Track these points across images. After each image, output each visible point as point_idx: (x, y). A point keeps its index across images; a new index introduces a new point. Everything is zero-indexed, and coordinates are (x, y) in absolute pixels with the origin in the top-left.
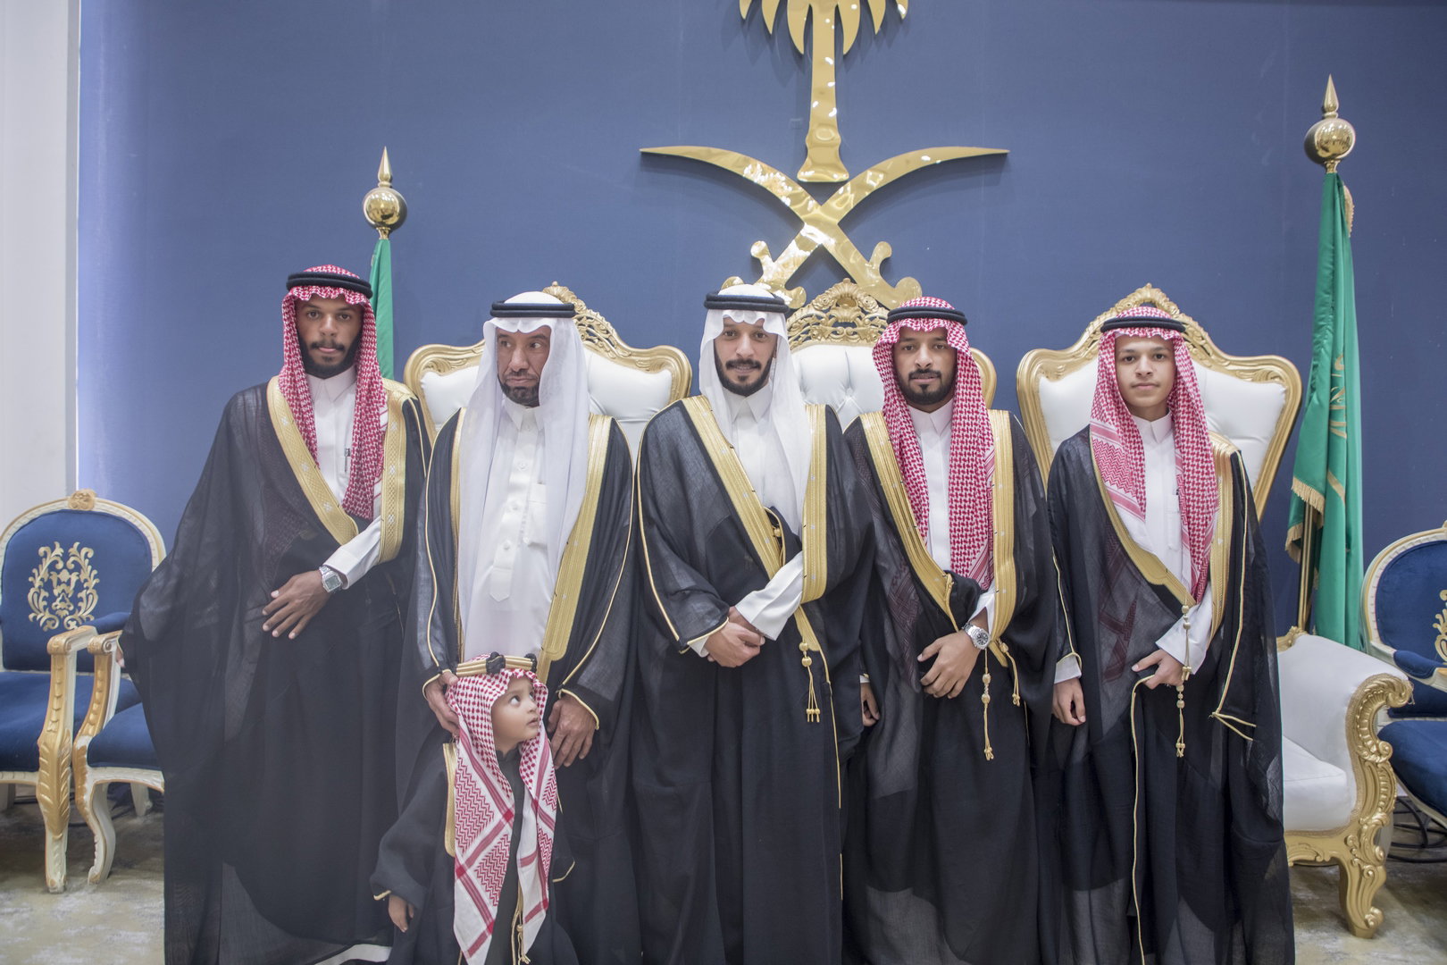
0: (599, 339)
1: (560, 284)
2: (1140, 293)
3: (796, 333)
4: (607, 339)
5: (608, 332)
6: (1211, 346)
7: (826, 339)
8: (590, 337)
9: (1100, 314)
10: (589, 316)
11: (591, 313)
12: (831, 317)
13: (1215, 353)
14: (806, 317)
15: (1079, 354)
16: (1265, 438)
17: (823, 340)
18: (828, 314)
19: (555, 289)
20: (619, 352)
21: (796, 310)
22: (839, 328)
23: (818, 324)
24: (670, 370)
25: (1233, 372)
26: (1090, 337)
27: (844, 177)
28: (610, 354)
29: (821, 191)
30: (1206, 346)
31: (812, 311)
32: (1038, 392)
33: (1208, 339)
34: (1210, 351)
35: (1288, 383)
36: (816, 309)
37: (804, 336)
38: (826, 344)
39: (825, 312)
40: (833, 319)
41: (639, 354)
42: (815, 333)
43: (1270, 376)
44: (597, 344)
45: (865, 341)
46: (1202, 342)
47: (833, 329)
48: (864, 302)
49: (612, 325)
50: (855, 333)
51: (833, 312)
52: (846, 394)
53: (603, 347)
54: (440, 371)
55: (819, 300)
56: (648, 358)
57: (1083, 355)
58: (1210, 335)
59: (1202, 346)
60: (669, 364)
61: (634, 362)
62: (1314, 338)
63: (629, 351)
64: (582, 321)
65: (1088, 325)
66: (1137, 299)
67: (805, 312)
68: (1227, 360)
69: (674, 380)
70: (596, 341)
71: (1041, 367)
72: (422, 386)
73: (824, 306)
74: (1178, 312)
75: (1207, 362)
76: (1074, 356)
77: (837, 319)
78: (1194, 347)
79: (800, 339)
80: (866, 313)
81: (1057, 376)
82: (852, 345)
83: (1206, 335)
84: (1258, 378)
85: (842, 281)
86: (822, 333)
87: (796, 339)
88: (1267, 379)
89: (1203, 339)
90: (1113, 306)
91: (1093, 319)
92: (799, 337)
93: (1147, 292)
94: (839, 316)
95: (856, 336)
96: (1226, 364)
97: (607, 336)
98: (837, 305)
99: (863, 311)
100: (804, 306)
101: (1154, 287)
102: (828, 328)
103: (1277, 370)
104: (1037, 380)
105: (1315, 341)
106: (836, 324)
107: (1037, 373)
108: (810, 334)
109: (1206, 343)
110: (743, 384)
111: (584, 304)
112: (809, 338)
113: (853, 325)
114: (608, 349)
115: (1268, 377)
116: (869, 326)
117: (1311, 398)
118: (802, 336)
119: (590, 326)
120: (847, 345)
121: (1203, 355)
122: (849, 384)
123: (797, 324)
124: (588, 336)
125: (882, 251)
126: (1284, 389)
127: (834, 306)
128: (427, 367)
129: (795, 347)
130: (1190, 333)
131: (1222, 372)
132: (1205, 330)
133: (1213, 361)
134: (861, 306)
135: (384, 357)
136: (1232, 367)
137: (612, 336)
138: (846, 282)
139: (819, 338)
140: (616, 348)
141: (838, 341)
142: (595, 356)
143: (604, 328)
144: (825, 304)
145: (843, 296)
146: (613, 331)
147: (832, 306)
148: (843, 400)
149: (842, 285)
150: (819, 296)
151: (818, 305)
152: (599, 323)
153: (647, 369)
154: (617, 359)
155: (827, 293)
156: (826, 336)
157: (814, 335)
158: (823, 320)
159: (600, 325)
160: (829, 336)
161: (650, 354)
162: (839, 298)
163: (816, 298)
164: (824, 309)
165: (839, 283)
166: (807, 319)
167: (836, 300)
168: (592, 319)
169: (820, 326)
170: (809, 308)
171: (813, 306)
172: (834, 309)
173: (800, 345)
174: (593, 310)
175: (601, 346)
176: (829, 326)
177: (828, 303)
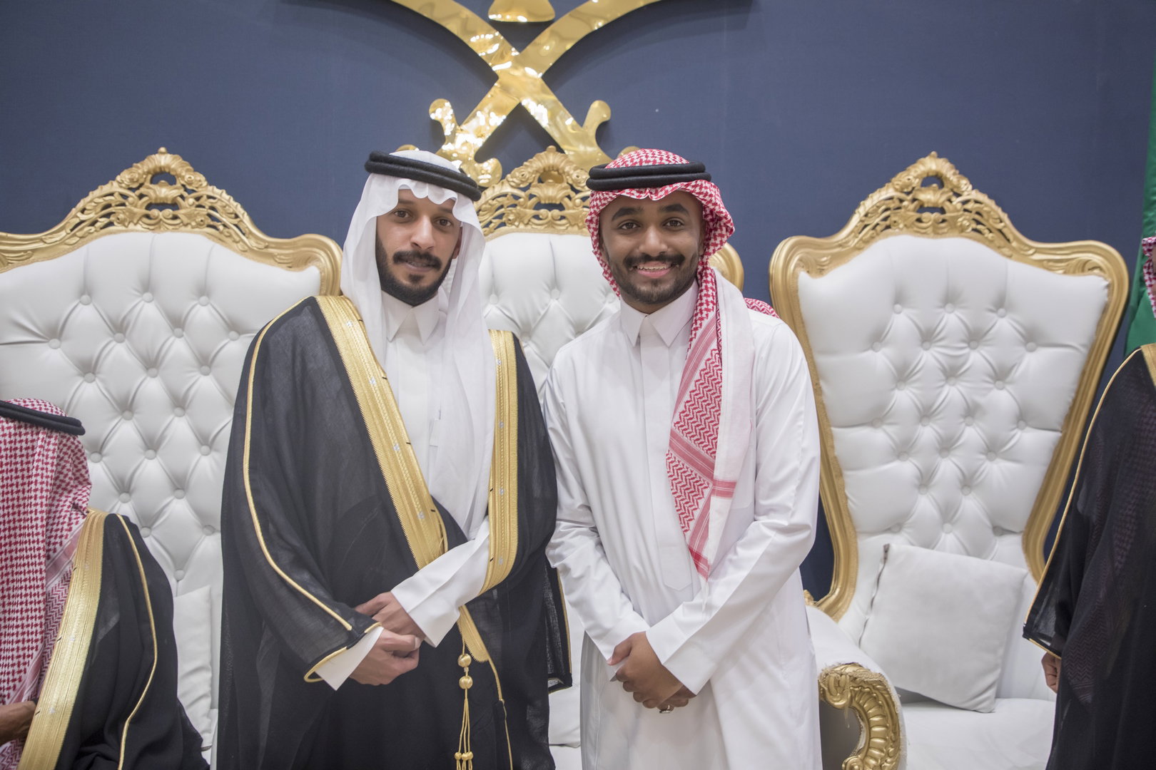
0: (225, 226)
1: (169, 151)
2: (923, 164)
3: (486, 217)
4: (236, 226)
5: (237, 216)
6: (1011, 231)
7: (528, 224)
8: (212, 223)
9: (873, 190)
10: (211, 194)
11: (215, 191)
12: (531, 196)
13: (1016, 239)
14: (499, 197)
15: (847, 242)
16: (1084, 346)
17: (522, 226)
18: (528, 192)
19: (163, 157)
20: (251, 243)
21: (485, 188)
22: (543, 212)
23: (515, 206)
24: (318, 267)
25: (1040, 263)
26: (861, 221)
27: (551, 18)
28: (240, 246)
29: (519, 35)
30: (1005, 231)
31: (507, 189)
32: (797, 291)
33: (1007, 221)
34: (1010, 237)
35: (1111, 276)
36: (512, 187)
37: (497, 222)
38: (526, 231)
39: (524, 189)
40: (534, 200)
41: (278, 246)
42: (511, 217)
43: (1088, 266)
44: (221, 233)
45: (576, 228)
46: (1000, 226)
47: (534, 212)
48: (574, 176)
49: (244, 207)
50: (563, 218)
51: (533, 191)
52: (551, 298)
53: (230, 236)
55: (517, 174)
56: (291, 251)
57: (852, 243)
58: (1010, 217)
59: (1000, 231)
60: (318, 260)
61: (272, 256)
62: (1145, 217)
63: (264, 241)
64: (203, 201)
65: (857, 205)
66: (919, 172)
67: (498, 190)
68: (1031, 248)
69: (322, 280)
70: (221, 228)
71: (800, 260)
73: (522, 182)
74: (970, 187)
75: (1006, 250)
76: (840, 246)
77: (539, 198)
78: (991, 232)
79: (492, 226)
80: (577, 192)
81: (818, 269)
82: (559, 232)
83: (1005, 217)
84: (1072, 270)
85: (544, 149)
86: (520, 218)
87: (487, 225)
88: (1083, 271)
89: (1001, 222)
90: (889, 181)
91: (865, 198)
92: (491, 222)
93: (931, 164)
94: (542, 195)
95: (564, 221)
96: (1031, 252)
97: (236, 221)
98: (540, 181)
99: (573, 189)
100: (496, 183)
101: (940, 156)
102: (528, 211)
103: (1097, 259)
104: (795, 276)
105: (1146, 220)
106: (539, 206)
107: (795, 267)
108: (504, 219)
109: (1005, 227)
110: (416, 287)
111: (202, 178)
112: (503, 224)
113: (560, 207)
114: (238, 239)
115: (1084, 268)
116: (580, 209)
117: (1141, 296)
118: (494, 221)
119: (213, 208)
120: (552, 233)
121: (1002, 242)
122: (555, 284)
123: (488, 206)
124: (209, 221)
125: (598, 112)
126: (1106, 283)
127: (535, 183)
130: (985, 215)
131: (1025, 262)
132: (1004, 210)
133: (1013, 249)
134: (570, 182)
136: (1038, 257)
137: (241, 221)
138: (551, 151)
139: (516, 223)
140: (247, 238)
141: (543, 227)
142: (218, 247)
143: (231, 211)
144: (523, 180)
145: (547, 169)
146: (243, 215)
147: (533, 182)
148: (546, 305)
149: (545, 154)
150: (516, 169)
151: (515, 180)
152: (224, 204)
153: (289, 265)
154: (247, 251)
155: (526, 166)
156: (526, 221)
157: (510, 220)
158: (521, 200)
159: (225, 207)
160: (529, 221)
161: (293, 246)
162: (542, 171)
163: (513, 172)
164: (522, 186)
165: (541, 152)
166: (499, 199)
167: (538, 175)
168: (214, 198)
169: (518, 208)
170: (503, 183)
171: (508, 181)
172: (535, 186)
173: (492, 232)
174: (218, 188)
175: (227, 234)
176: (530, 208)
177: (528, 179)
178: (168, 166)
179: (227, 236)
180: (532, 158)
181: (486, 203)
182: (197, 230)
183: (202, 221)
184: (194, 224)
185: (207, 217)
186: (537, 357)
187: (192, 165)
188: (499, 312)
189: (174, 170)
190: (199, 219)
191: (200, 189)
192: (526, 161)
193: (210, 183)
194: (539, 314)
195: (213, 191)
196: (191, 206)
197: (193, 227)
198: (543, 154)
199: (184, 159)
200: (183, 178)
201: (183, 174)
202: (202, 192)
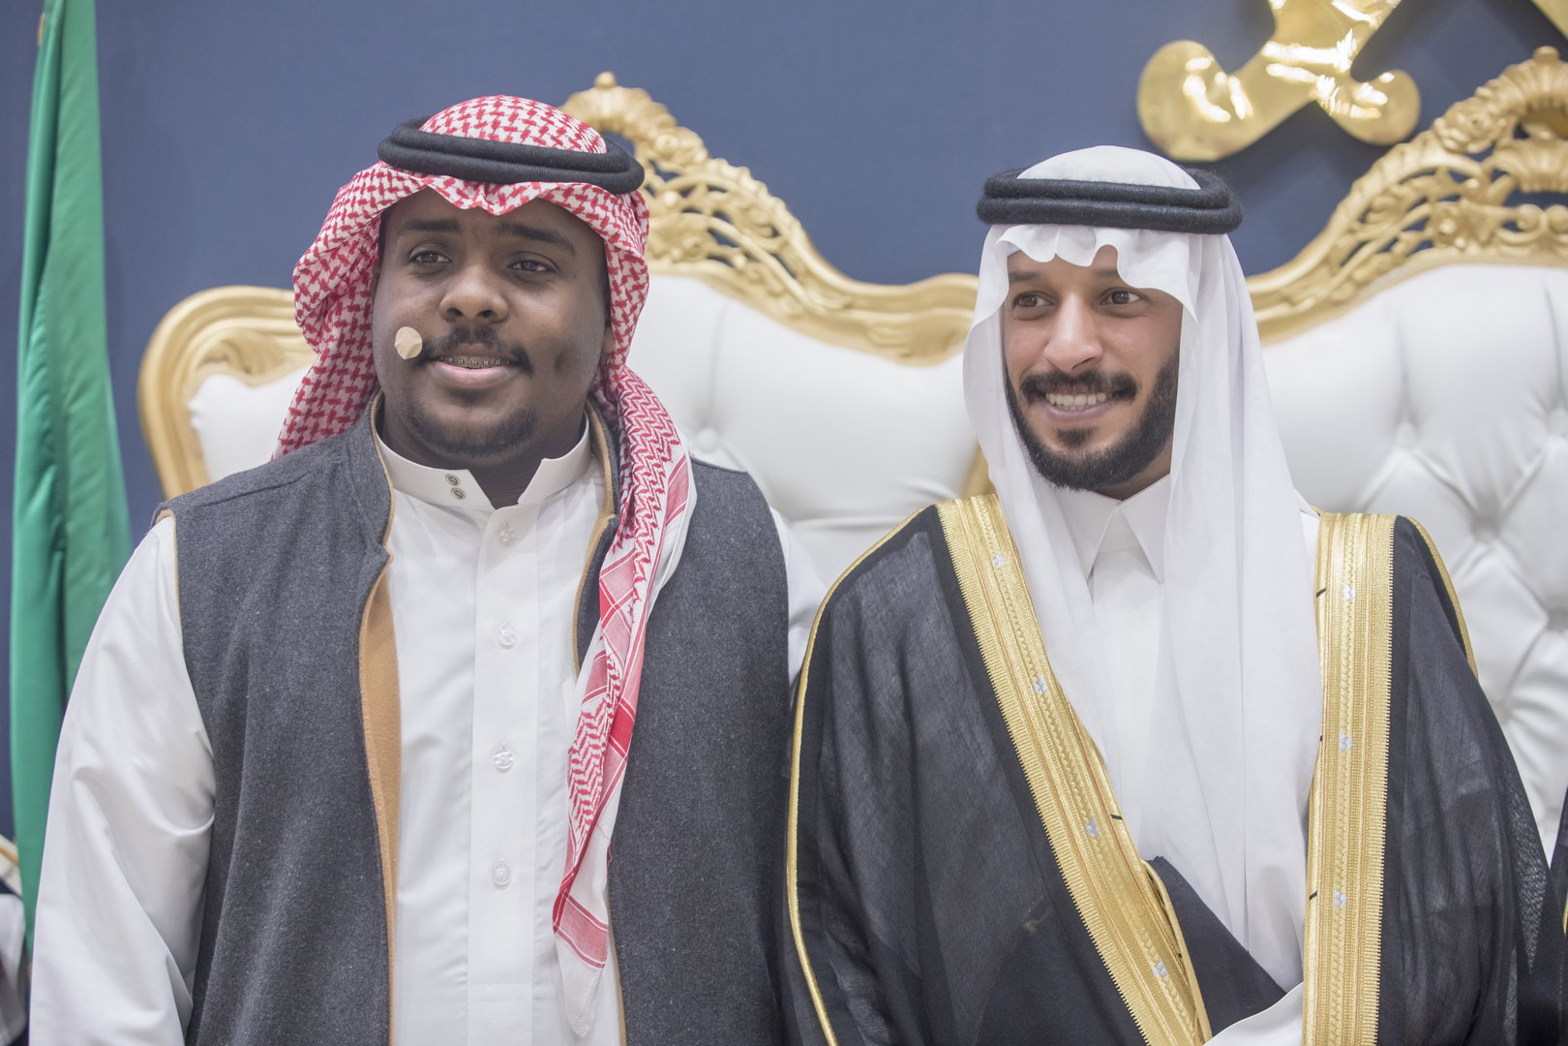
0: (749, 256)
1: (623, 81)
4: (776, 256)
5: (775, 234)
7: (1485, 244)
8: (718, 250)
10: (715, 180)
11: (722, 171)
12: (1496, 174)
14: (1416, 176)
17: (1473, 249)
18: (1490, 163)
19: (606, 95)
20: (813, 298)
22: (1526, 212)
23: (1455, 198)
28: (783, 305)
31: (1437, 157)
36: (1449, 151)
37: (1411, 238)
38: (1484, 261)
39: (1479, 157)
40: (1503, 182)
41: (877, 305)
42: (1447, 227)
44: (740, 273)
47: (1503, 213)
49: (790, 208)
51: (1502, 160)
53: (761, 281)
54: (247, 370)
55: (1463, 119)
56: (907, 318)
61: (860, 329)
63: (841, 292)
64: (694, 199)
70: (739, 261)
72: (196, 422)
73: (1474, 139)
77: (1517, 178)
79: (1399, 248)
85: (1528, 54)
86: (1468, 227)
87: (1387, 248)
92: (1395, 241)
94: (1523, 170)
97: (773, 245)
98: (1520, 133)
100: (1409, 138)
102: (1488, 209)
108: (1429, 232)
110: (1079, 454)
112: (1427, 244)
114: (778, 288)
118: (1402, 236)
119: (719, 214)
120: (1551, 265)
123: (1388, 200)
124: (713, 247)
127: (1507, 140)
128: (210, 359)
129: (1381, 272)
135: (77, 332)
137: (786, 244)
138: (1545, 60)
139: (1460, 242)
140: (802, 284)
141: (1524, 252)
142: (736, 309)
143: (762, 219)
144: (1477, 133)
145: (1536, 105)
146: (790, 228)
147: (1501, 137)
148: (1538, 451)
149: (1532, 68)
150: (1458, 106)
151: (1456, 133)
152: (745, 204)
153: (904, 350)
154: (802, 318)
155: (1484, 99)
156: (1484, 237)
157: (1442, 234)
158: (1472, 184)
159: (746, 210)
160: (1492, 235)
161: (913, 305)
162: (1522, 111)
163: (1450, 113)
164: (1474, 148)
165: (1519, 61)
166: (1419, 183)
167: (1513, 120)
168: (723, 190)
169: (1464, 203)
170: (1425, 143)
171: (1439, 137)
172: (1507, 148)
173: (1397, 264)
174: (733, 163)
175: (753, 276)
176: (1492, 203)
177: (1489, 131)
178: (620, 119)
179: (753, 282)
180: (1496, 76)
181: (1385, 192)
182: (684, 267)
183: (696, 246)
184: (676, 253)
185: (708, 235)
186: (1513, 583)
187: (672, 110)
188: (1419, 470)
189: (633, 126)
190: (689, 242)
191: (689, 170)
192: (1482, 84)
193: (713, 153)
194: (1519, 473)
195: (719, 173)
196: (670, 209)
197: (675, 262)
198: (1524, 67)
199: (655, 97)
200: (651, 144)
201: (652, 133)
202: (691, 176)
